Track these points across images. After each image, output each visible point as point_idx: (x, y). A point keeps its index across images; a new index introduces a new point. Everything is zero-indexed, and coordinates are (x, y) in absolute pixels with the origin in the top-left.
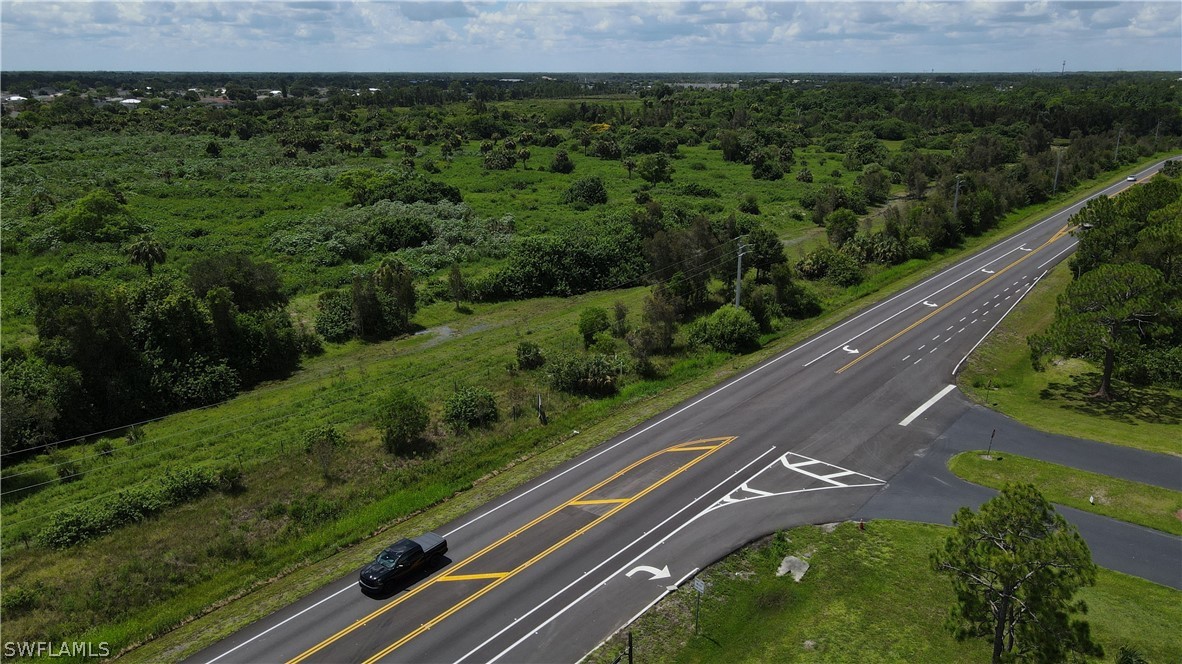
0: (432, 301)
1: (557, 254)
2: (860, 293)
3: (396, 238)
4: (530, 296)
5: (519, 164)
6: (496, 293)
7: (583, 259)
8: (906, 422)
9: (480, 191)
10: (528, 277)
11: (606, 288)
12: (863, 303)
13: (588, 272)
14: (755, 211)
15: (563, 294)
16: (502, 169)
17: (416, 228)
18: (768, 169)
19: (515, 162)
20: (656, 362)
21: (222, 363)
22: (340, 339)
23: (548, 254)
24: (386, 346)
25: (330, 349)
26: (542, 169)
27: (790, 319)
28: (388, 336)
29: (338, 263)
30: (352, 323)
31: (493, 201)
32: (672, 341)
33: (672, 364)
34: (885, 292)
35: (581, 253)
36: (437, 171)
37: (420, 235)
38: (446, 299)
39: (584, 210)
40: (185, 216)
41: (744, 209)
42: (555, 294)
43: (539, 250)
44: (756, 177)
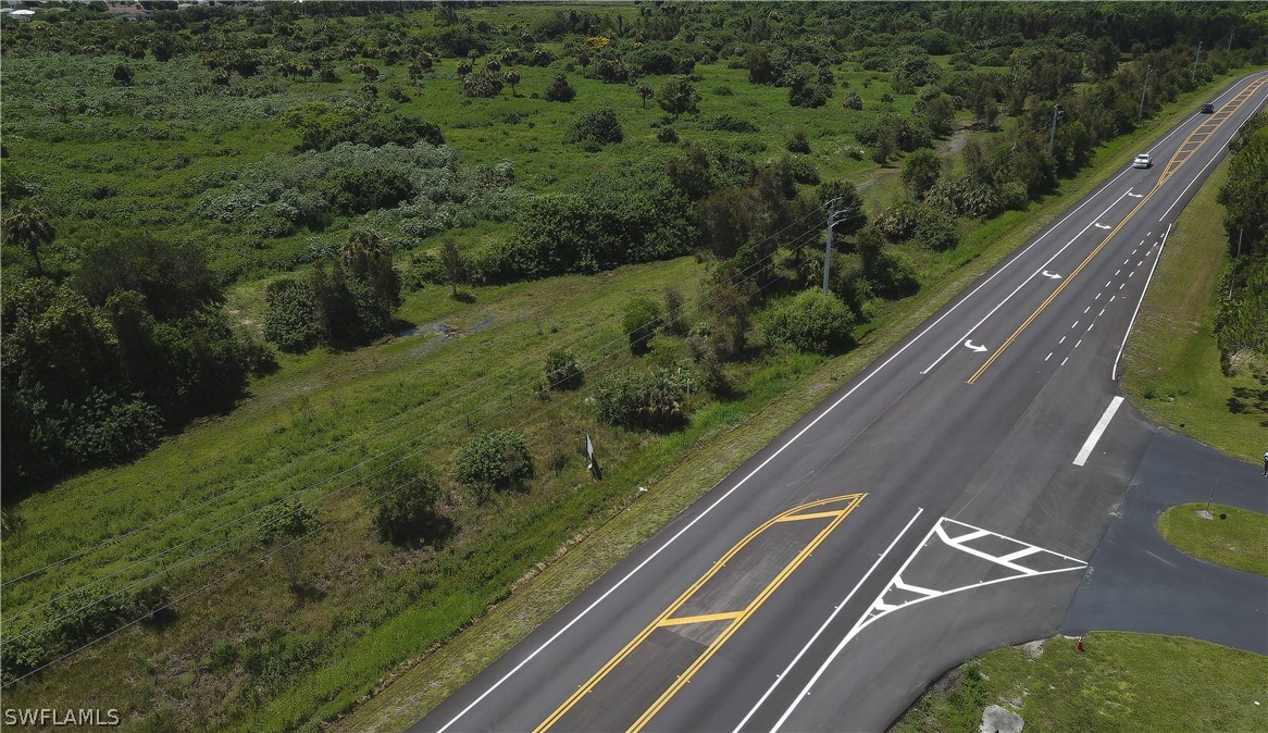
0: (419, 286)
1: (579, 218)
3: (365, 196)
4: (546, 275)
5: (507, 89)
6: (504, 273)
7: (611, 224)
8: (1081, 459)
9: (463, 127)
10: (544, 249)
11: (643, 261)
12: (968, 274)
13: (618, 240)
14: (805, 150)
15: (589, 271)
16: (487, 96)
17: (389, 182)
18: (809, 93)
19: (501, 87)
20: (730, 372)
21: (136, 398)
22: (298, 348)
23: (566, 218)
26: (535, 96)
27: (881, 300)
28: (365, 340)
29: (290, 233)
30: (316, 325)
31: (481, 140)
32: (744, 341)
33: (748, 374)
34: (991, 258)
35: (608, 217)
36: (406, 100)
37: (396, 193)
38: (437, 282)
39: (595, 151)
40: (87, 167)
41: (793, 149)
42: (579, 270)
43: (556, 213)
44: (794, 103)
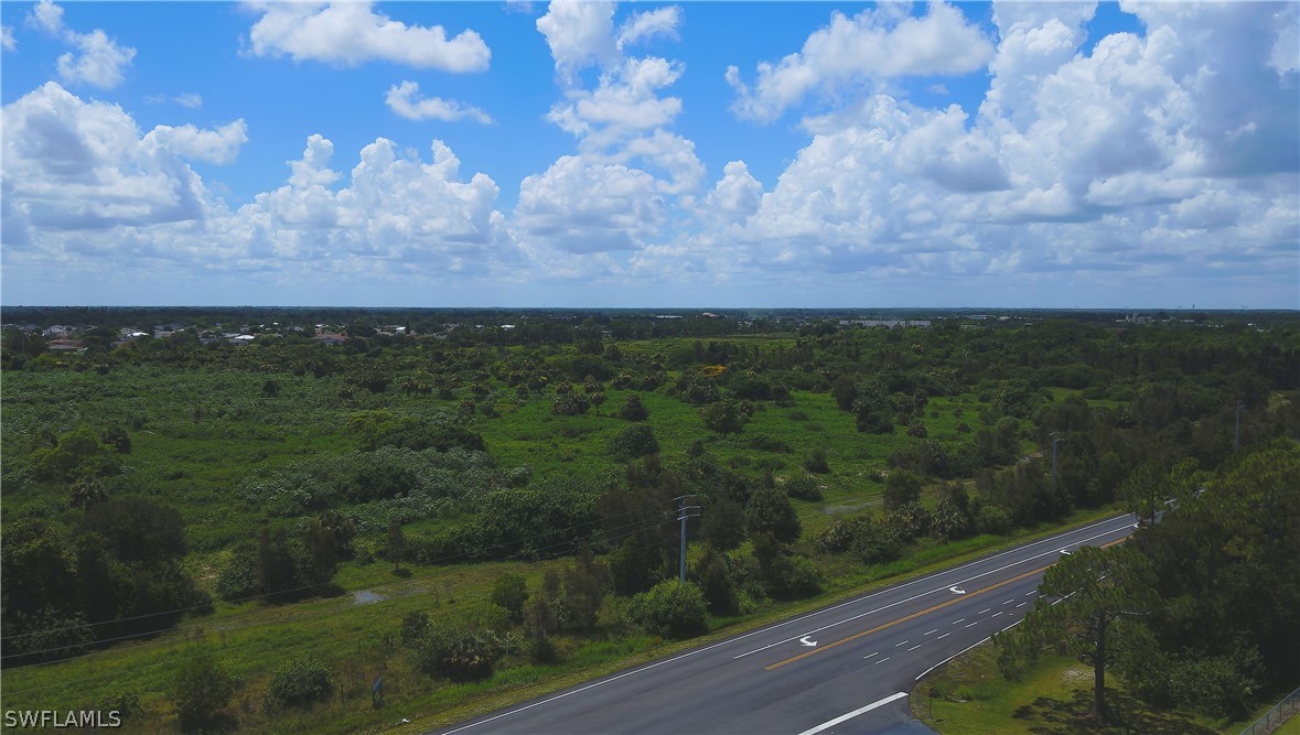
0: (370, 561)
1: (529, 511)
2: (884, 573)
5: (593, 409)
6: (447, 554)
9: (524, 439)
10: (490, 537)
13: (562, 533)
14: (823, 469)
15: (528, 559)
16: (570, 414)
17: (396, 478)
18: (874, 421)
19: (587, 407)
22: (235, 598)
24: (286, 609)
25: (221, 608)
26: (613, 416)
27: (771, 600)
29: (297, 514)
30: (256, 582)
32: (595, 619)
33: (581, 646)
36: (497, 415)
38: (389, 559)
44: (861, 429)
